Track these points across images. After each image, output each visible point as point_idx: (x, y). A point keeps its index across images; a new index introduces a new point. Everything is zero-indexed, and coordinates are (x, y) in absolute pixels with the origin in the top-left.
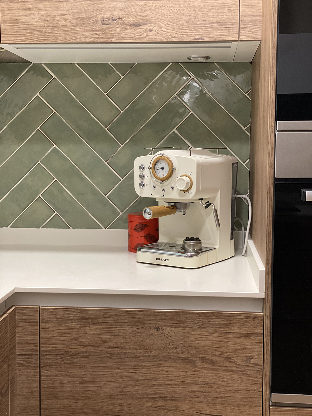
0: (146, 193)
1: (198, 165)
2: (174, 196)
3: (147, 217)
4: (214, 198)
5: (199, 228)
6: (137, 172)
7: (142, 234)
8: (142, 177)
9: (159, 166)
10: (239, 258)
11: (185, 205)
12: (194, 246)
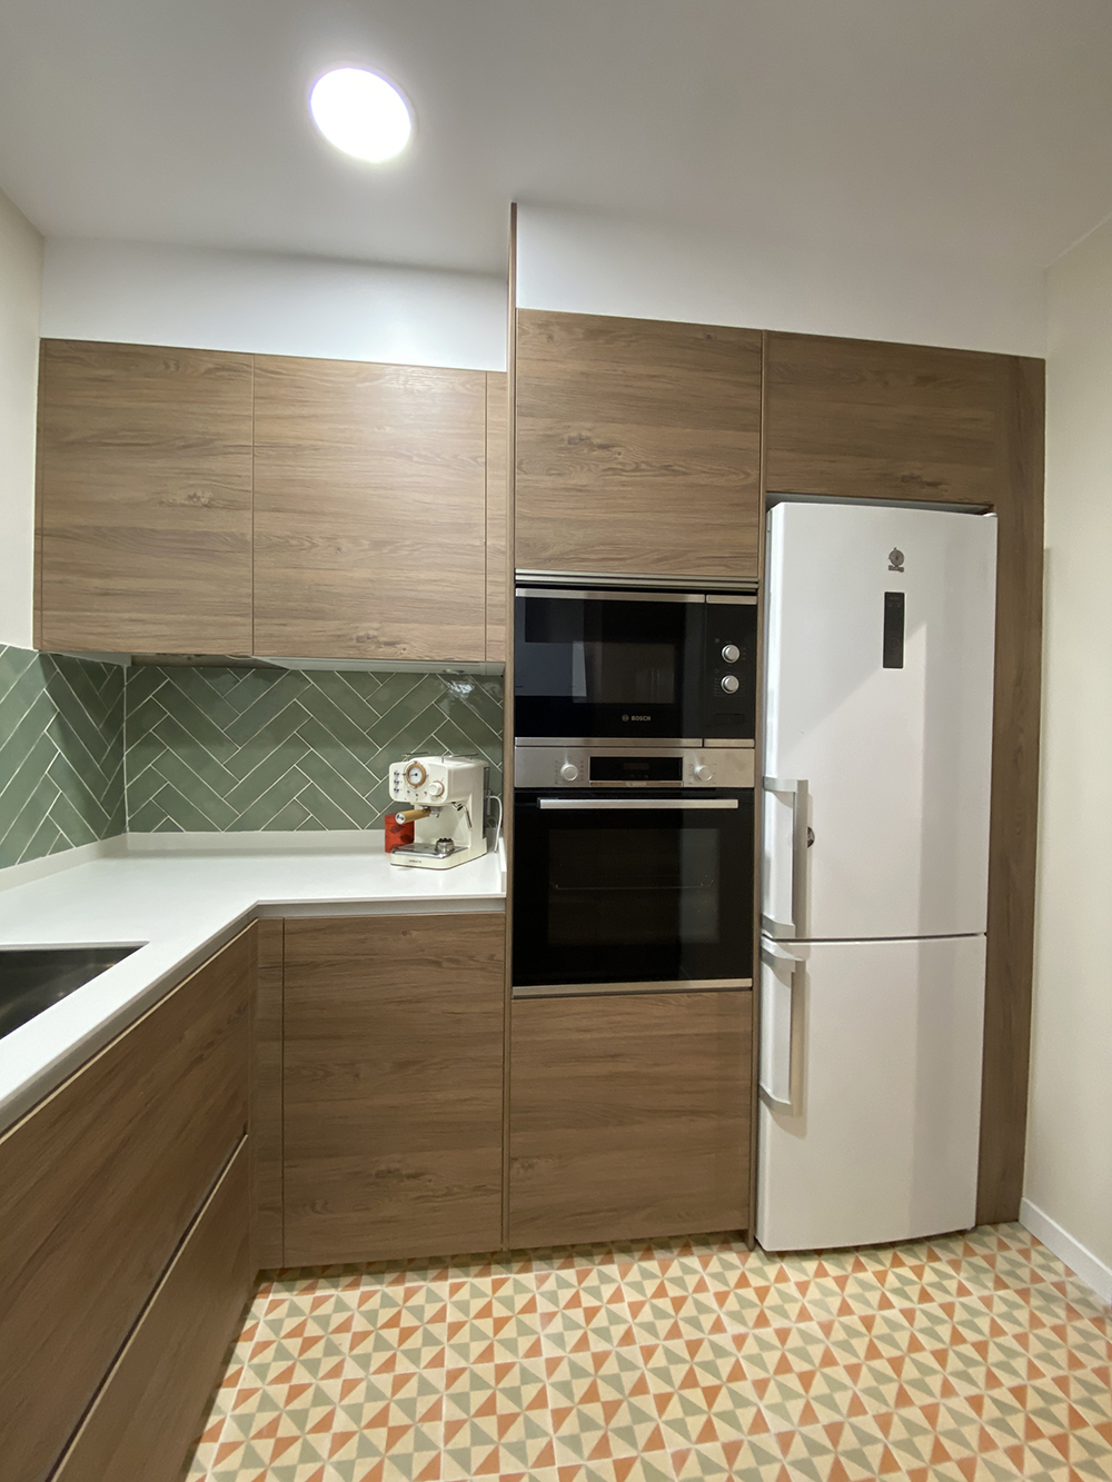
0: (401, 797)
1: (450, 772)
2: (428, 801)
3: (400, 821)
4: (466, 802)
5: (452, 829)
6: (392, 778)
7: (399, 834)
8: (397, 782)
9: (413, 772)
10: (492, 855)
11: (439, 809)
12: (446, 847)
